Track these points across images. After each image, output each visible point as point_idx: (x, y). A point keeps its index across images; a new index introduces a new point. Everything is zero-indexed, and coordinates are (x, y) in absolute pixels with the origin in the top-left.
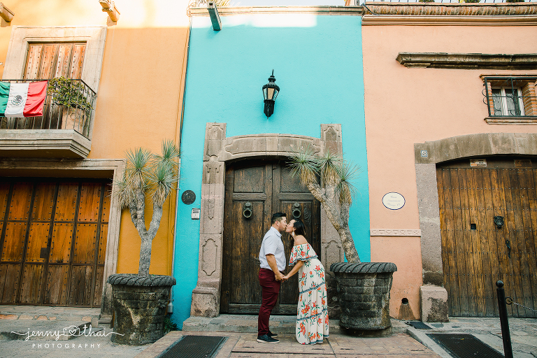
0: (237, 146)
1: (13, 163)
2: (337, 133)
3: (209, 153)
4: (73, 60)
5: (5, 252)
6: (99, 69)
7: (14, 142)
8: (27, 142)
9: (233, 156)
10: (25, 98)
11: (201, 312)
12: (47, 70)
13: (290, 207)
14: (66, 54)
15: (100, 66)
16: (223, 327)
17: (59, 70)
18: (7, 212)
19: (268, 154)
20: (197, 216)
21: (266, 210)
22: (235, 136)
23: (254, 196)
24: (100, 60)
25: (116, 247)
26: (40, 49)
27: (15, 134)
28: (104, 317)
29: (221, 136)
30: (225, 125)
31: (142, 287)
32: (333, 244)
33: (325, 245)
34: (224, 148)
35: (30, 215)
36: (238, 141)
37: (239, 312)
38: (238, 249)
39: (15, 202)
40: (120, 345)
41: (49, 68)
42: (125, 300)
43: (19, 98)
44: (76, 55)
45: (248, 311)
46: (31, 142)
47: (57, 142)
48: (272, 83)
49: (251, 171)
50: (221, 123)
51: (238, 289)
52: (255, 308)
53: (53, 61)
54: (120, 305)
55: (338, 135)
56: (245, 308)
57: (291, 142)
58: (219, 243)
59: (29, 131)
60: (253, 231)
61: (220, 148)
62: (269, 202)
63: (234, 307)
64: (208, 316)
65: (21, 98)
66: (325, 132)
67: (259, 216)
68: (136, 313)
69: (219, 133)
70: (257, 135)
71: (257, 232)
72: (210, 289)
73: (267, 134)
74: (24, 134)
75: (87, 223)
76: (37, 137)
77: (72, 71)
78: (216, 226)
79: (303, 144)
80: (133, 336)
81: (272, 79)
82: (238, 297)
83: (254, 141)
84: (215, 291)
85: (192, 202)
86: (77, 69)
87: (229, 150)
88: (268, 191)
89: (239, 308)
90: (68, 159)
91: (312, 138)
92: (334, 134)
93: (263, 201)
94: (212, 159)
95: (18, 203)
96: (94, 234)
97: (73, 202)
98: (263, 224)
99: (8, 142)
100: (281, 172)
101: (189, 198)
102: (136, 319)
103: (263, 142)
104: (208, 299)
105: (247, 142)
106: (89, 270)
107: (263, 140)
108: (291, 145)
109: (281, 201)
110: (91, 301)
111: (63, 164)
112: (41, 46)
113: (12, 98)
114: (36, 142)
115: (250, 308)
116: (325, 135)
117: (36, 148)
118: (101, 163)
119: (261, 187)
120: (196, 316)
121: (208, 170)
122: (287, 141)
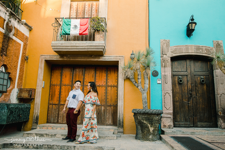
0: (176, 50)
1: (69, 58)
2: (221, 44)
3: (163, 53)
4: (93, 9)
5: (62, 100)
6: (107, 14)
7: (75, 47)
8: (82, 47)
9: (174, 55)
10: (79, 26)
11: (166, 126)
12: (80, 13)
13: (199, 78)
14: (89, 6)
15: (107, 12)
16: (183, 132)
17: (87, 14)
18: (61, 81)
19: (190, 54)
20: (160, 82)
21: (188, 79)
22: (175, 45)
23: (182, 73)
24: (107, 9)
25: (123, 97)
26: (76, 4)
27: (76, 44)
28: (119, 129)
29: (168, 45)
30: (169, 41)
31: (155, 114)
32: (223, 95)
33: (220, 95)
34: (170, 51)
35: (72, 83)
36: (176, 48)
37: (179, 126)
38: (177, 98)
39: (64, 76)
40: (145, 141)
41: (82, 13)
42: (146, 120)
43: (76, 26)
44: (94, 7)
45: (184, 126)
46: (84, 47)
47: (96, 47)
48: (192, 22)
49: (180, 62)
50: (167, 39)
51: (178, 116)
52: (186, 124)
53: (83, 9)
54: (143, 123)
55: (221, 45)
56: (182, 124)
57: (200, 49)
58: (171, 94)
59: (82, 42)
60: (183, 89)
61: (168, 51)
62: (189, 76)
63: (177, 124)
64: (170, 128)
65: (77, 26)
66: (215, 44)
67: (185, 82)
68: (151, 126)
69: (167, 44)
70: (184, 45)
71: (185, 89)
72: (169, 116)
73: (189, 45)
74: (80, 43)
75: (100, 86)
76: (87, 45)
77: (93, 14)
78: (169, 87)
79: (206, 49)
80: (151, 137)
81: (192, 20)
82: (179, 119)
83: (183, 48)
84: (172, 117)
85: (157, 76)
86: (95, 14)
87: (172, 52)
88: (189, 71)
89: (179, 124)
90: (96, 56)
91: (210, 47)
92: (219, 45)
93: (187, 76)
94: (165, 56)
95: (66, 77)
96: (104, 91)
97: (93, 77)
98: (188, 86)
99: (72, 47)
100: (194, 62)
101: (155, 74)
102: (151, 129)
103: (187, 49)
104: (169, 120)
105: (180, 49)
106: (103, 108)
107: (187, 47)
108: (201, 50)
109: (195, 75)
110: (105, 122)
111: (93, 58)
112: (77, 2)
113: (72, 26)
114: (86, 47)
115: (185, 124)
116: (215, 46)
117: (86, 50)
118: (112, 58)
119: (185, 69)
120: (164, 128)
121: (163, 61)
122: (198, 48)
